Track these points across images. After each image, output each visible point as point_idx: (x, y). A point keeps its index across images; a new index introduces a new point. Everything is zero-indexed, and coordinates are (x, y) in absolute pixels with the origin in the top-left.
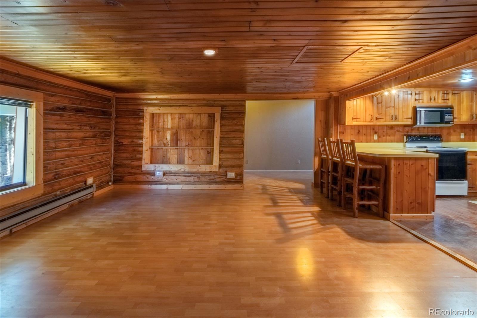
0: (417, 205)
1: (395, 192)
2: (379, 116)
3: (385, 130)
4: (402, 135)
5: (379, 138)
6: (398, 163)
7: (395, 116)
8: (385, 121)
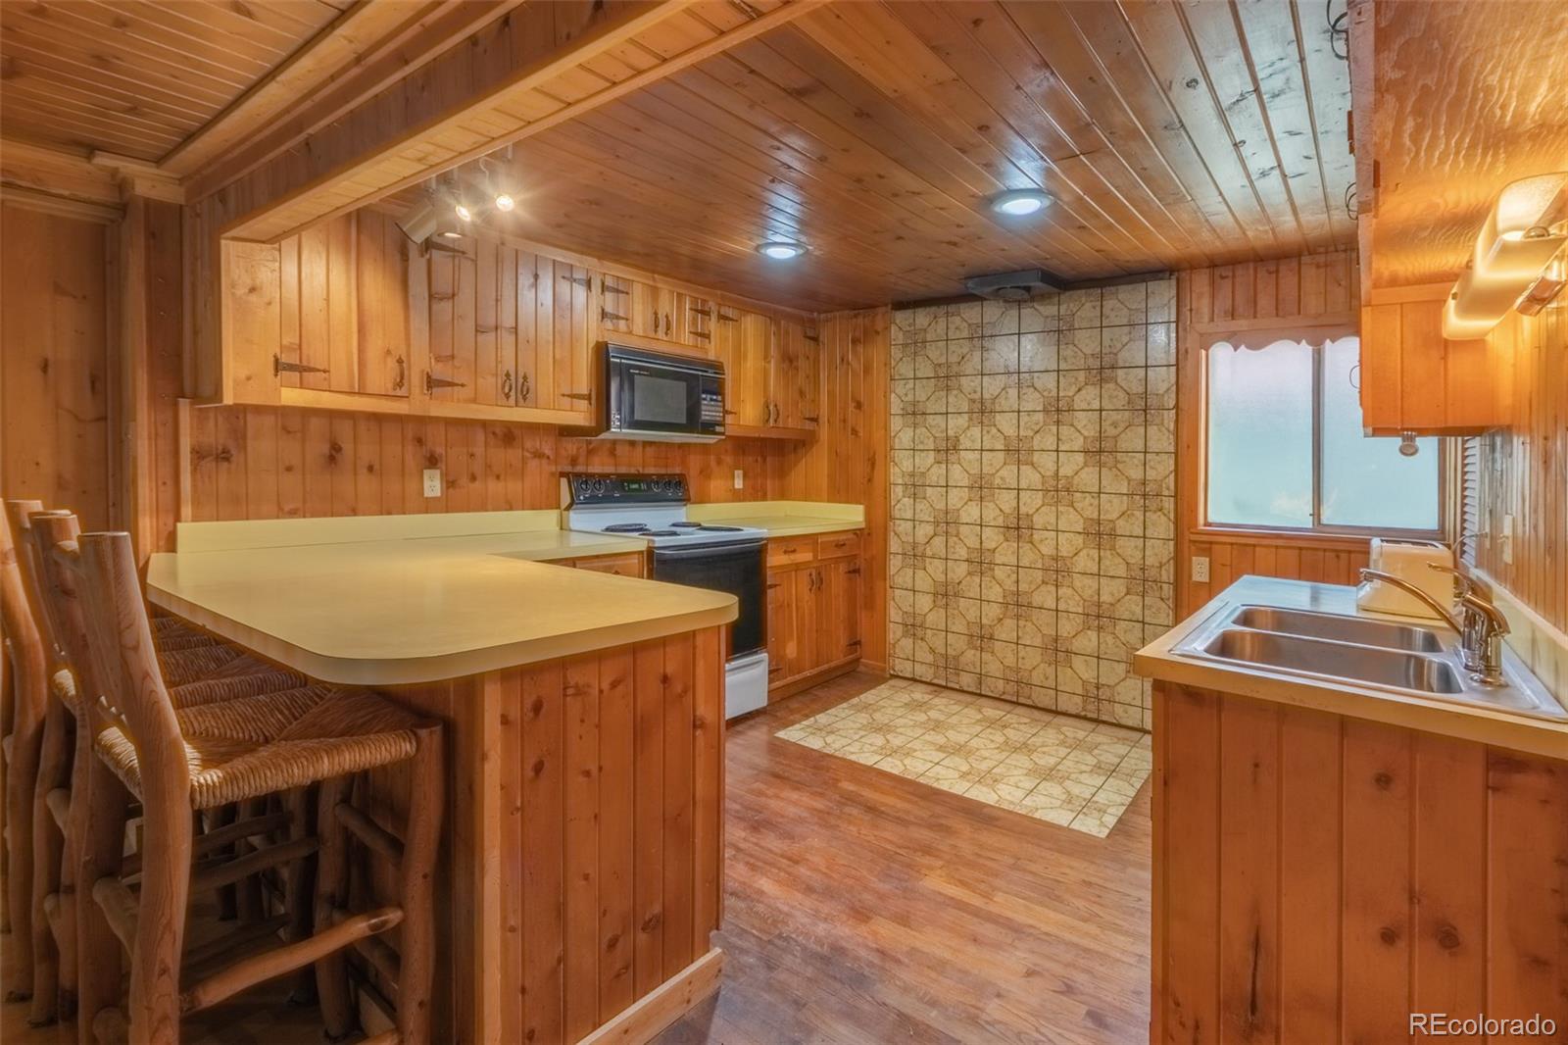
0: (642, 938)
1: (512, 922)
2: (440, 371)
3: (479, 450)
4: (553, 474)
5: (448, 488)
6: (529, 702)
7: (521, 380)
8: (474, 401)
